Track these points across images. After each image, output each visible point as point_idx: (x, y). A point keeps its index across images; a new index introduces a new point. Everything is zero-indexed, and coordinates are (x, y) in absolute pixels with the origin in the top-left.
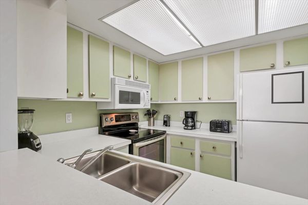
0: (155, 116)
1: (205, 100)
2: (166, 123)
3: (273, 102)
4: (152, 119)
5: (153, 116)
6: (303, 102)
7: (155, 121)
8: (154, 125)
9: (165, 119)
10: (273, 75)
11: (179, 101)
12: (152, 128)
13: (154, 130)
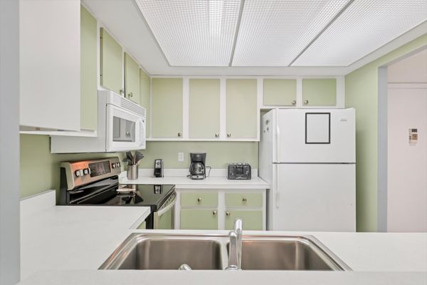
0: (139, 162)
1: (223, 138)
2: (158, 173)
3: (306, 143)
4: (134, 167)
5: (136, 162)
6: (329, 143)
7: (139, 170)
8: (137, 177)
9: (157, 166)
10: (306, 114)
11: (185, 137)
12: (134, 182)
13: (137, 185)
